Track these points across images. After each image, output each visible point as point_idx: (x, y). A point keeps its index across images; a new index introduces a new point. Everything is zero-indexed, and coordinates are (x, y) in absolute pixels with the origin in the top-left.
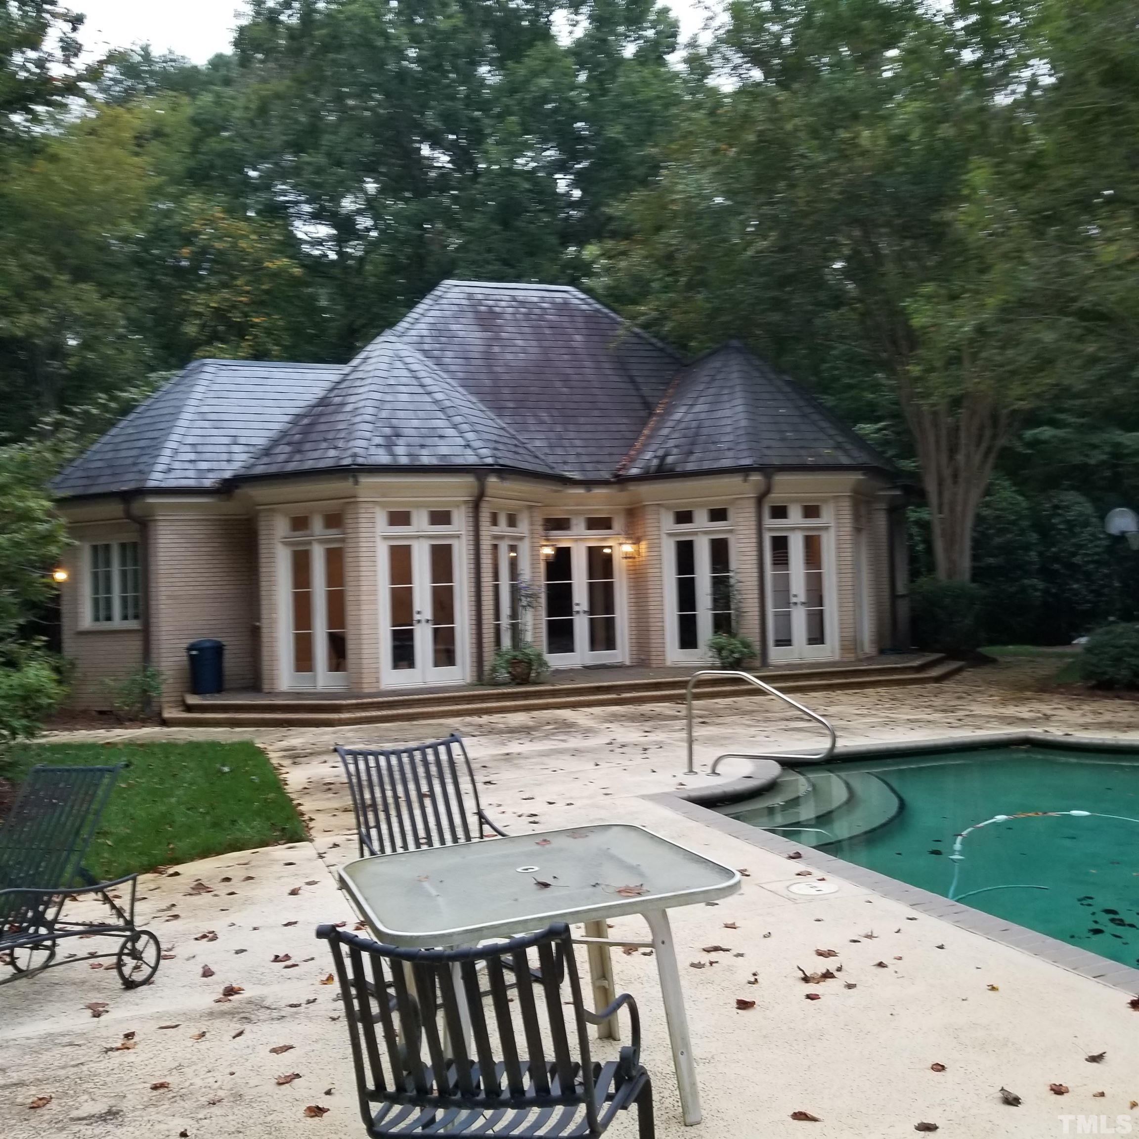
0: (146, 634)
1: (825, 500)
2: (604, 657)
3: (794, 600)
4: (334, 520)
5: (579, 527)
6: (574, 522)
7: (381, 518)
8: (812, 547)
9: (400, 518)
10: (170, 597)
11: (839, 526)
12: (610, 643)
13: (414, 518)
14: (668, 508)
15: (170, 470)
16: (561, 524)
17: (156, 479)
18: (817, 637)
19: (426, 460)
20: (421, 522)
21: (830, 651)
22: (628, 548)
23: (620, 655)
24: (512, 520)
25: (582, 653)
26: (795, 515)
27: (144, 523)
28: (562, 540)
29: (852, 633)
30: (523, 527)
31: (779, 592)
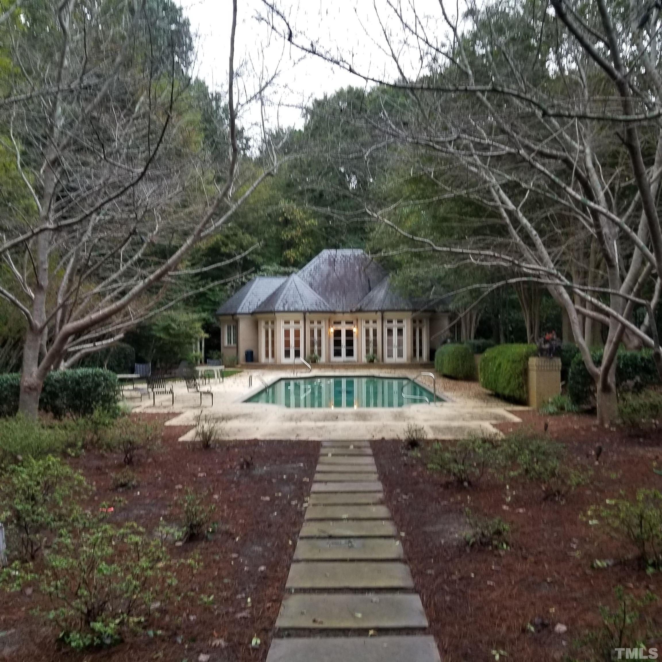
0: (238, 348)
1: (404, 319)
2: (350, 359)
3: (394, 346)
4: (273, 323)
5: (343, 323)
7: (282, 323)
8: (400, 331)
9: (287, 322)
11: (407, 326)
12: (352, 355)
13: (290, 322)
14: (364, 319)
15: (243, 309)
16: (339, 323)
17: (240, 311)
18: (400, 354)
19: (291, 309)
20: (292, 323)
21: (404, 359)
22: (355, 330)
23: (355, 358)
24: (319, 322)
25: (344, 357)
26: (395, 323)
27: (237, 322)
28: (339, 327)
29: (410, 354)
30: (323, 324)
31: (390, 343)
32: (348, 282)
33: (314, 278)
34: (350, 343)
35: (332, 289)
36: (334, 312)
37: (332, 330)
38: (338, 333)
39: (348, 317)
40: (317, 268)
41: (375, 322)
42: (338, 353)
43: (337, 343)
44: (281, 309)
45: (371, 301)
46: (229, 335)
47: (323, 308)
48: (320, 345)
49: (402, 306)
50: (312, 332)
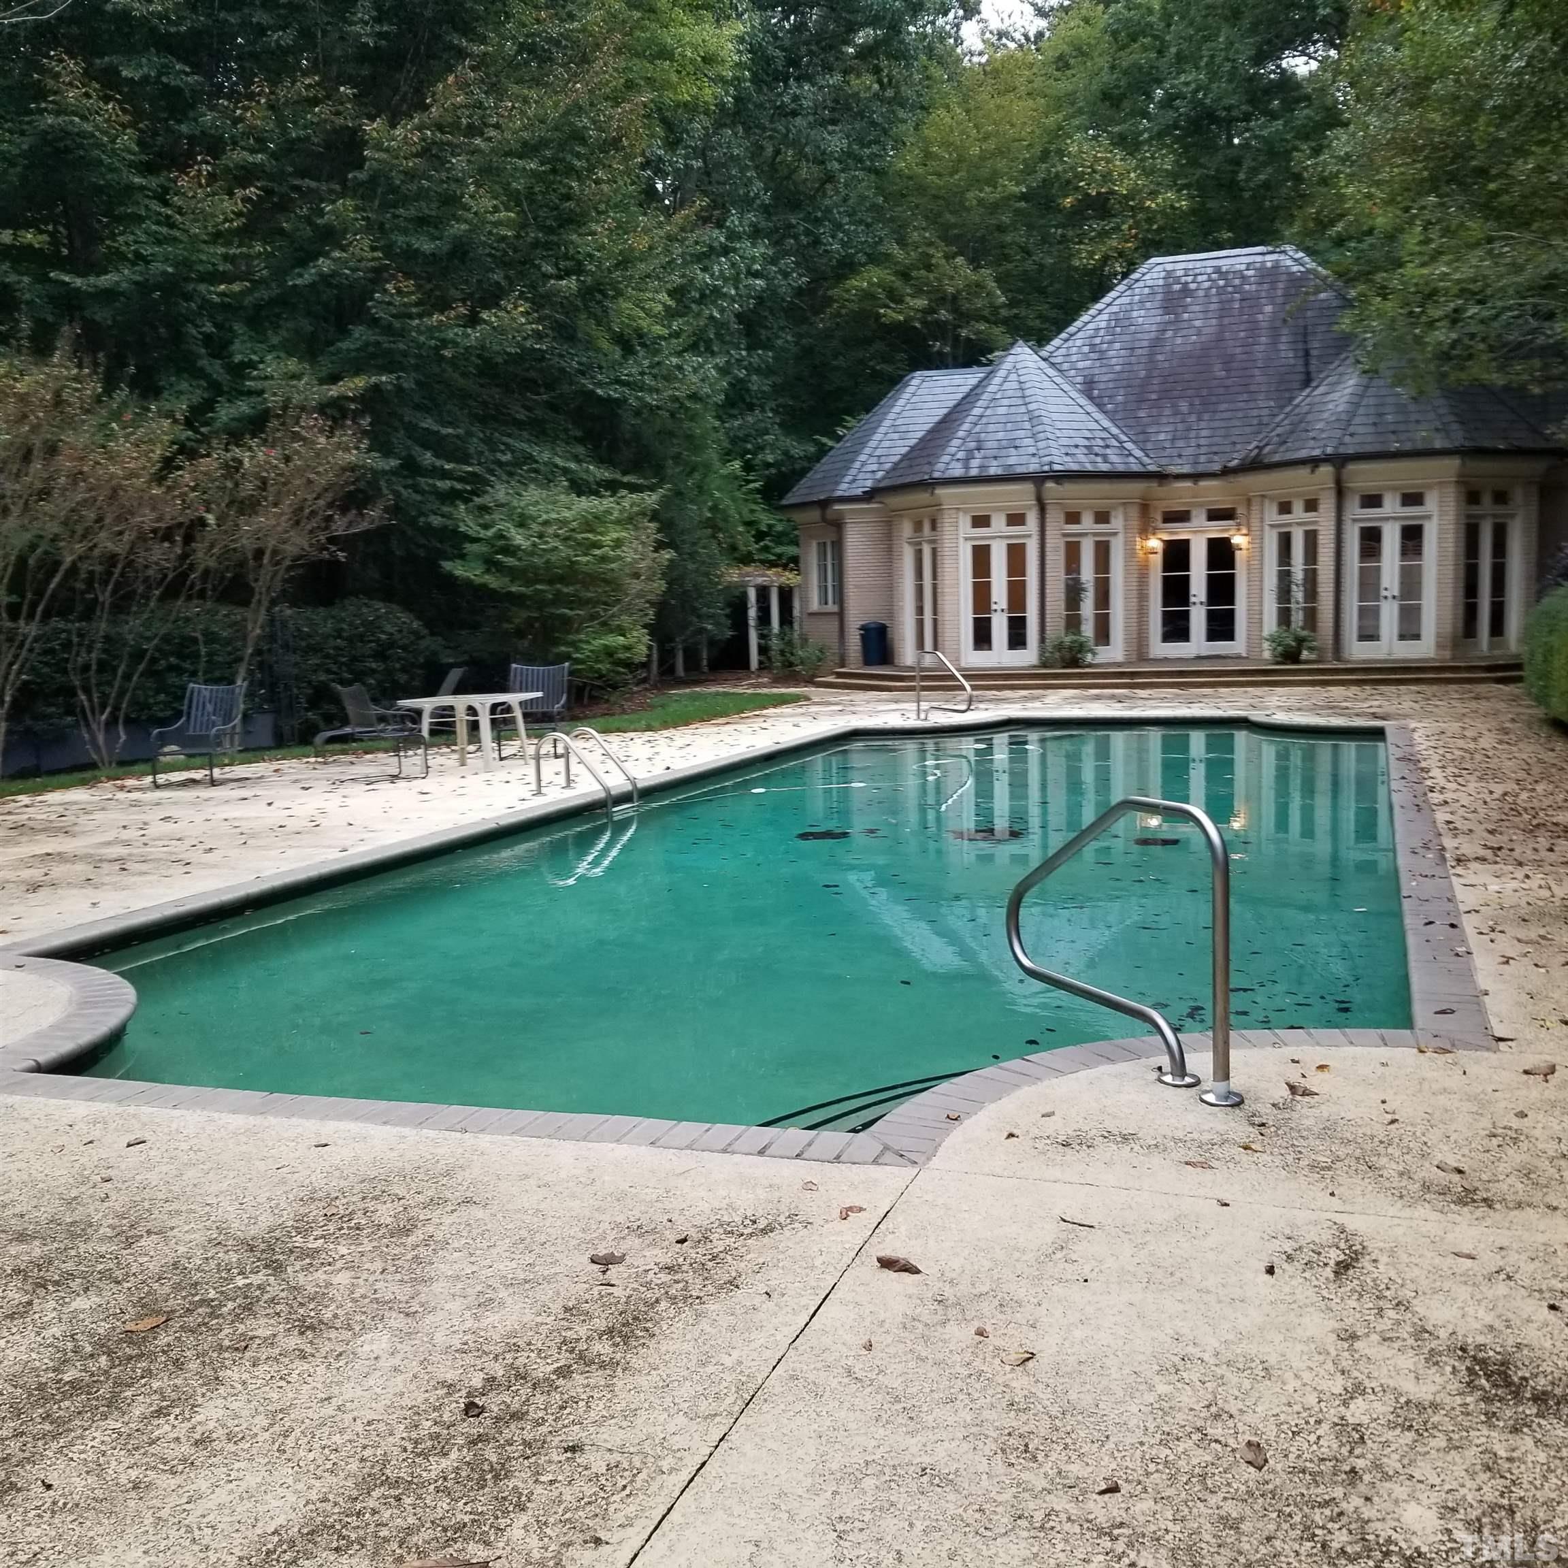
0: (841, 615)
1: (1430, 487)
2: (1221, 647)
3: (1384, 593)
4: (934, 527)
5: (1199, 519)
6: (1194, 513)
7: (965, 523)
8: (1412, 536)
9: (981, 521)
10: (856, 586)
11: (1442, 514)
12: (1229, 635)
13: (994, 522)
14: (1272, 499)
15: (854, 481)
16: (1181, 517)
17: (843, 489)
18: (1409, 632)
19: (992, 471)
20: (999, 523)
21: (1425, 648)
22: (1238, 540)
23: (1238, 646)
24: (1102, 517)
25: (1198, 643)
26: (1391, 505)
27: (838, 526)
28: (1180, 532)
29: (1448, 629)
30: (1117, 522)
31: (1370, 585)
32: (1227, 362)
33: (1102, 356)
34: (1221, 589)
35: (1165, 394)
36: (1161, 477)
37: (1155, 543)
38: (1177, 555)
39: (1215, 492)
40: (1120, 321)
41: (1311, 506)
42: (1176, 629)
43: (1176, 590)
44: (957, 471)
45: (1299, 426)
46: (823, 570)
47: (1117, 462)
48: (1103, 598)
49: (1422, 435)
50: (1073, 552)
